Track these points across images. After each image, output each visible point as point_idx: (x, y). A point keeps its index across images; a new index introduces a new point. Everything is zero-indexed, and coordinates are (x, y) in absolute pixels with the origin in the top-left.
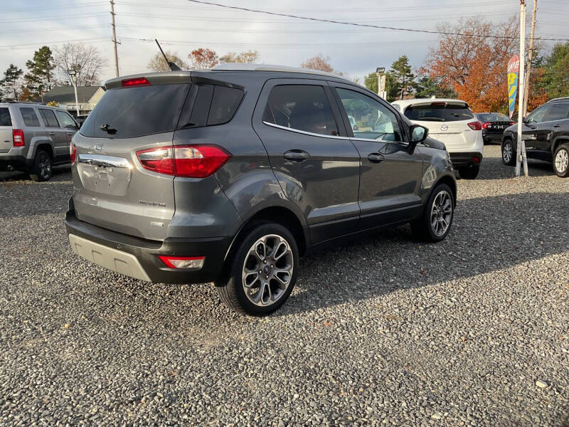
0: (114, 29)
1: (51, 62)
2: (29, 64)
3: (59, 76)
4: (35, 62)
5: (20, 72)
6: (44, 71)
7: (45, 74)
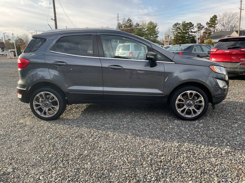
0: (241, 3)
1: (216, 21)
2: (208, 23)
3: (219, 27)
4: (209, 22)
5: (204, 27)
6: (213, 26)
7: (213, 27)
